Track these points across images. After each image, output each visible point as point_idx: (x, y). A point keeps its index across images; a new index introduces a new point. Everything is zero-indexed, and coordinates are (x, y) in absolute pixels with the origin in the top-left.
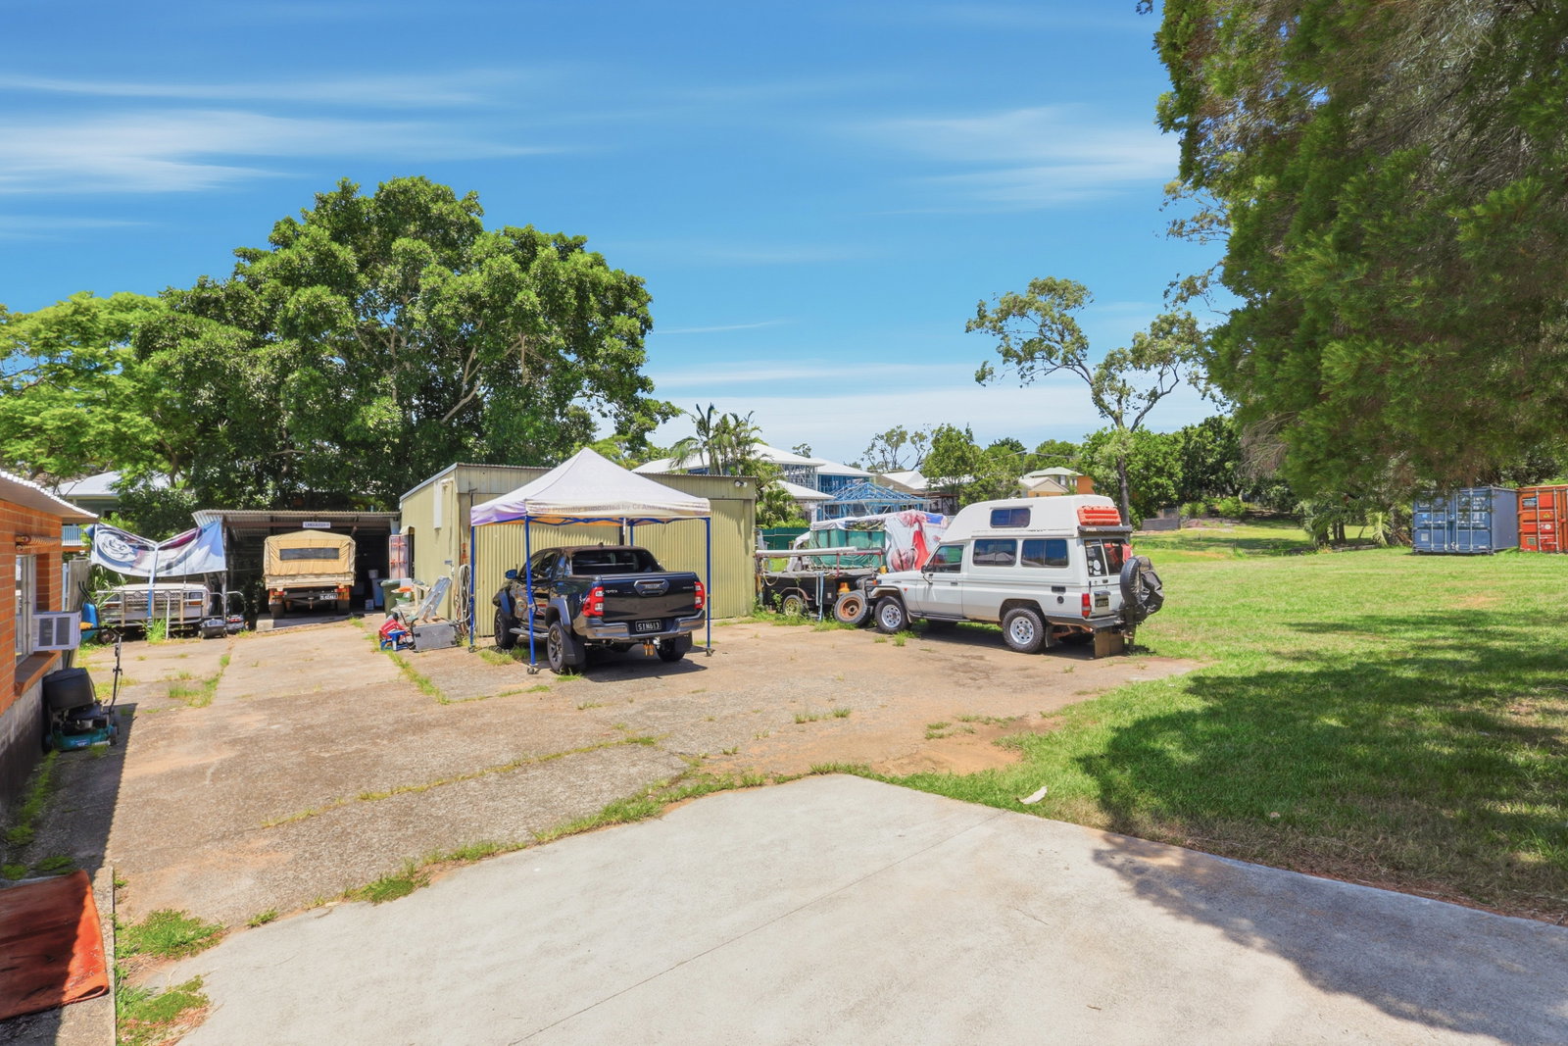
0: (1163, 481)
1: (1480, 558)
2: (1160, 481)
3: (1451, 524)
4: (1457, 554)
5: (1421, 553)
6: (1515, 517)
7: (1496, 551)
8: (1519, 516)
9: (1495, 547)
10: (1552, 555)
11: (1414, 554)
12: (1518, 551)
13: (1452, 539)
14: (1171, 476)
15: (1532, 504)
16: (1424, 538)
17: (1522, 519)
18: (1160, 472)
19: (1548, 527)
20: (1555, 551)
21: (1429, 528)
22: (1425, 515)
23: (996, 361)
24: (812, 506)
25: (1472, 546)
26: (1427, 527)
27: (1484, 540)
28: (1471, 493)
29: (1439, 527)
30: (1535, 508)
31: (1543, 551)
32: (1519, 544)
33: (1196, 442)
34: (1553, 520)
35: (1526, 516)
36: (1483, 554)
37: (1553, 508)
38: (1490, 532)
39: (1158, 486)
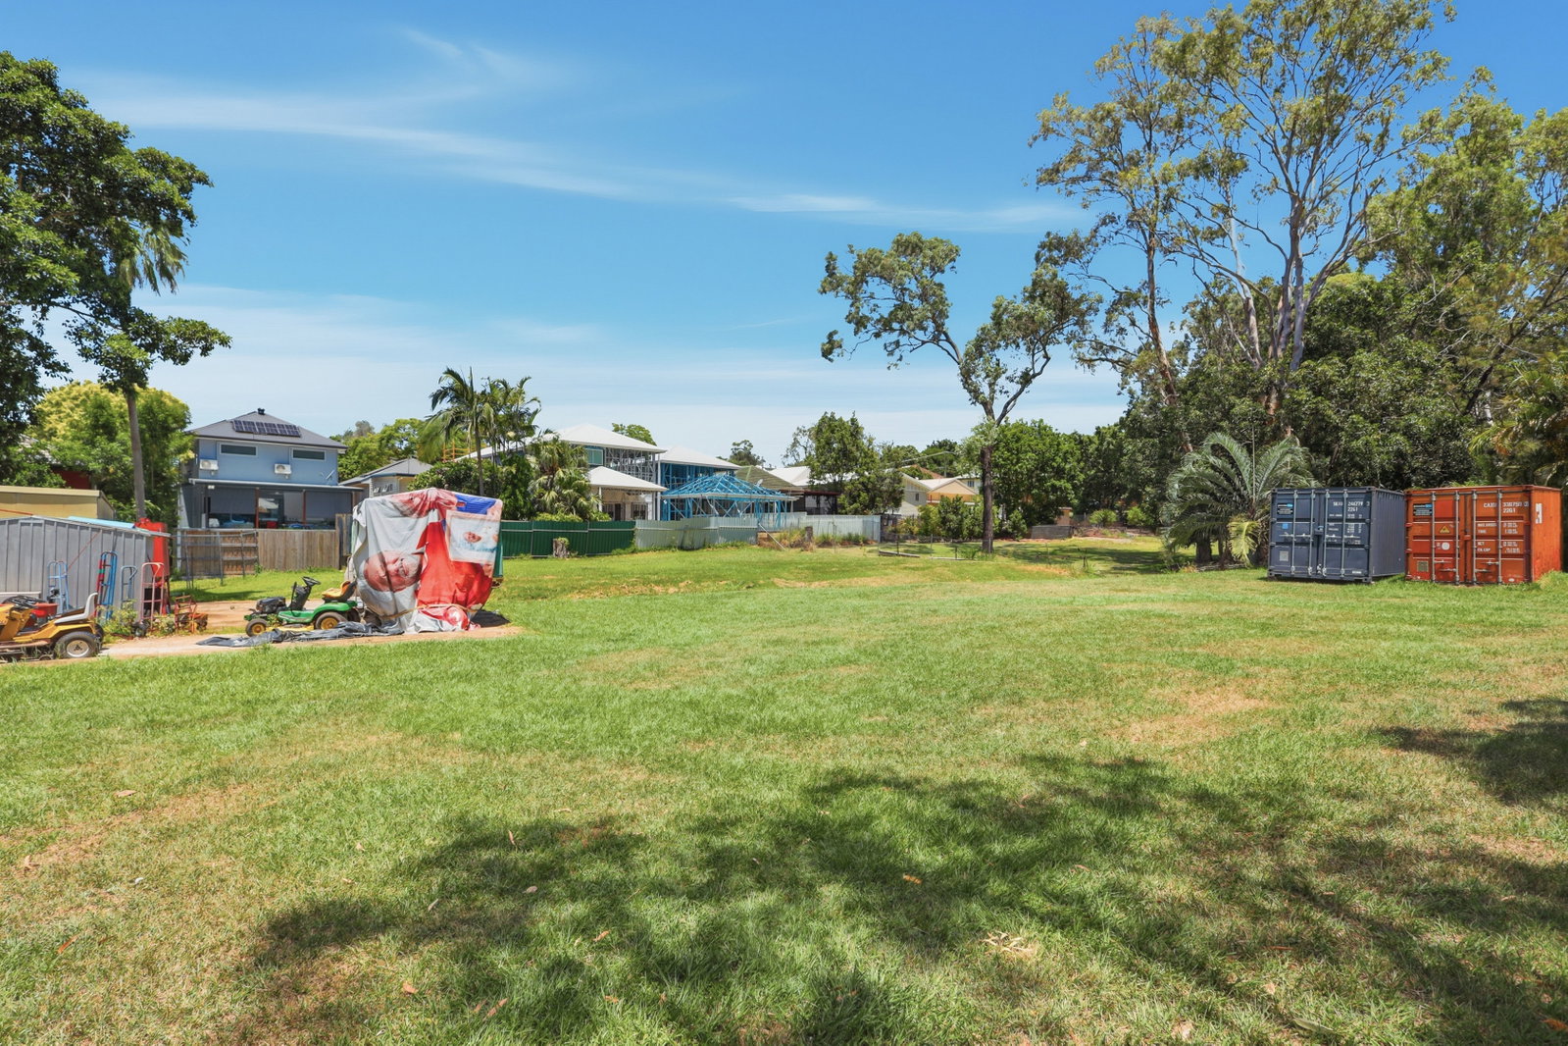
0: (1062, 483)
1: (1352, 587)
2: (1057, 483)
3: (1318, 537)
4: (1323, 581)
5: (1279, 578)
6: (1404, 530)
7: (1377, 579)
8: (1408, 529)
9: (1373, 572)
10: (1449, 586)
11: (1269, 579)
12: (1405, 579)
13: (1318, 560)
14: (1072, 478)
15: (1425, 513)
16: (1284, 557)
17: (1412, 533)
18: (1059, 473)
19: (1446, 546)
20: (1454, 582)
21: (1290, 544)
22: (1285, 525)
23: (846, 331)
24: (648, 499)
25: (1343, 571)
26: (1287, 542)
27: (1360, 563)
28: (1346, 496)
29: (1303, 543)
30: (1429, 518)
31: (1438, 581)
32: (1407, 570)
33: (1109, 443)
34: (1454, 537)
35: (1417, 528)
36: (1358, 582)
37: (1453, 519)
38: (1368, 550)
39: (1054, 488)
